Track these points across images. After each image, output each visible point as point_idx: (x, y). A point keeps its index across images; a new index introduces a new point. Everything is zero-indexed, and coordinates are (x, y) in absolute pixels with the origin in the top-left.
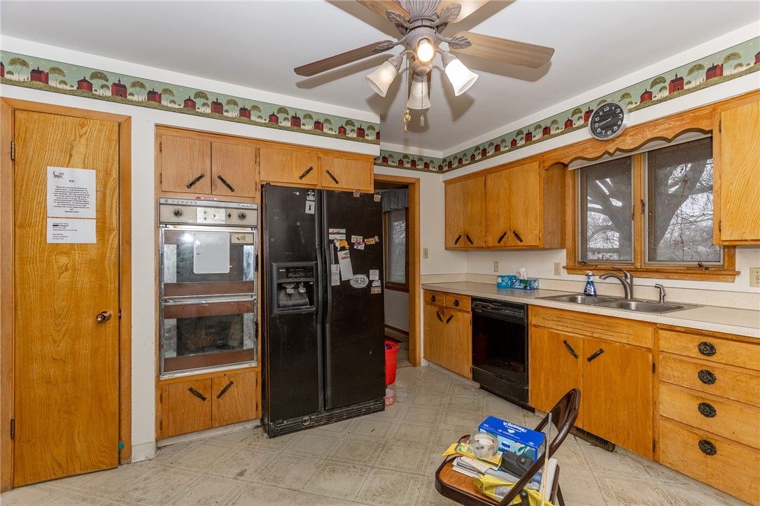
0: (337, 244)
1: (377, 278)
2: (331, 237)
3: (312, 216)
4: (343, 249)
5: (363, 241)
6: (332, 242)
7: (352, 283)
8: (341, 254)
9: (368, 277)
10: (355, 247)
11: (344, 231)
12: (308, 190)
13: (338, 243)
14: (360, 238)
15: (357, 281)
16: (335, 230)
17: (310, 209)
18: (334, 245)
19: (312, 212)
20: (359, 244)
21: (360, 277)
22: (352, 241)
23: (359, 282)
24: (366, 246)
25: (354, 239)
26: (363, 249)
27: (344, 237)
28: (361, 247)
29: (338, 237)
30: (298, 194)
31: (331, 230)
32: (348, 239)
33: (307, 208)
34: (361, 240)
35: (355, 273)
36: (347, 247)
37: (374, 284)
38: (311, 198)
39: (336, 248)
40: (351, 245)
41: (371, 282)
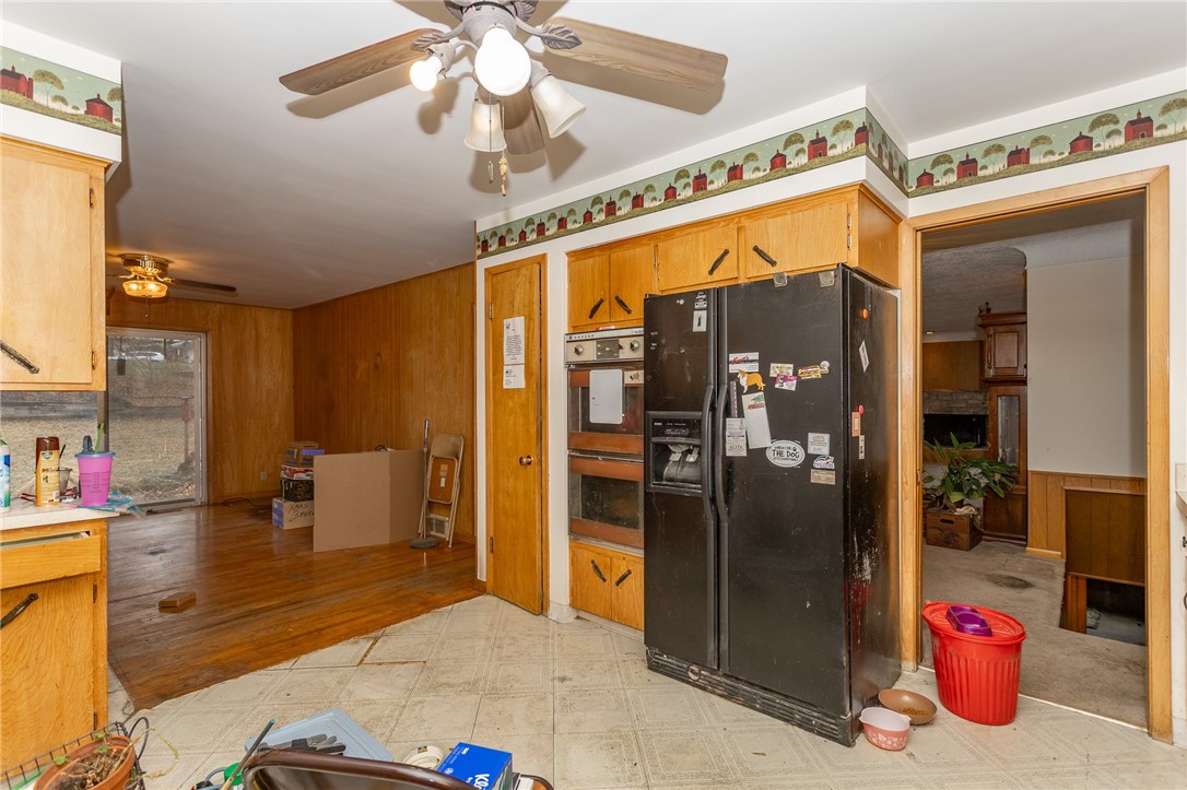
0: (744, 382)
1: (825, 450)
2: (733, 368)
3: (704, 336)
4: (753, 389)
5: (795, 373)
6: (733, 377)
7: (770, 455)
8: (747, 400)
9: (805, 446)
10: (777, 386)
11: (755, 356)
12: (696, 293)
13: (745, 378)
14: (788, 369)
15: (780, 454)
16: (740, 356)
17: (699, 324)
18: (738, 384)
19: (703, 328)
20: (785, 379)
21: (785, 444)
22: (772, 374)
23: (785, 455)
24: (801, 383)
25: (775, 369)
26: (793, 389)
27: (755, 367)
28: (791, 386)
29: (745, 367)
30: (682, 302)
31: (732, 357)
32: (764, 371)
33: (696, 322)
34: (791, 372)
35: (775, 436)
36: (761, 385)
37: (818, 463)
38: (701, 304)
39: (740, 389)
40: (769, 381)
41: (810, 459)
